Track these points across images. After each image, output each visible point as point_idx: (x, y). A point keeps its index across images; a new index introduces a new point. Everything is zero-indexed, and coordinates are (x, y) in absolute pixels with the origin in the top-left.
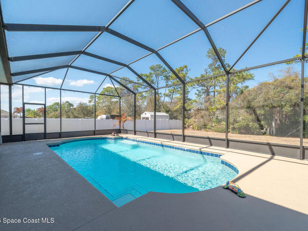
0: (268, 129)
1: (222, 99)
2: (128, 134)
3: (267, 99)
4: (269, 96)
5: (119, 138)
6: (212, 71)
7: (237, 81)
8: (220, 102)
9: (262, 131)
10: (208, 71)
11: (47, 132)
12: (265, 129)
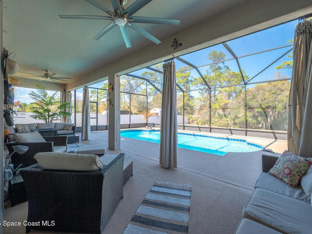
0: (264, 124)
1: (224, 98)
2: (155, 127)
3: (263, 99)
4: (265, 97)
5: (152, 131)
6: (212, 71)
7: (236, 82)
8: (222, 100)
9: (259, 126)
10: (209, 72)
11: (99, 125)
12: (261, 124)
